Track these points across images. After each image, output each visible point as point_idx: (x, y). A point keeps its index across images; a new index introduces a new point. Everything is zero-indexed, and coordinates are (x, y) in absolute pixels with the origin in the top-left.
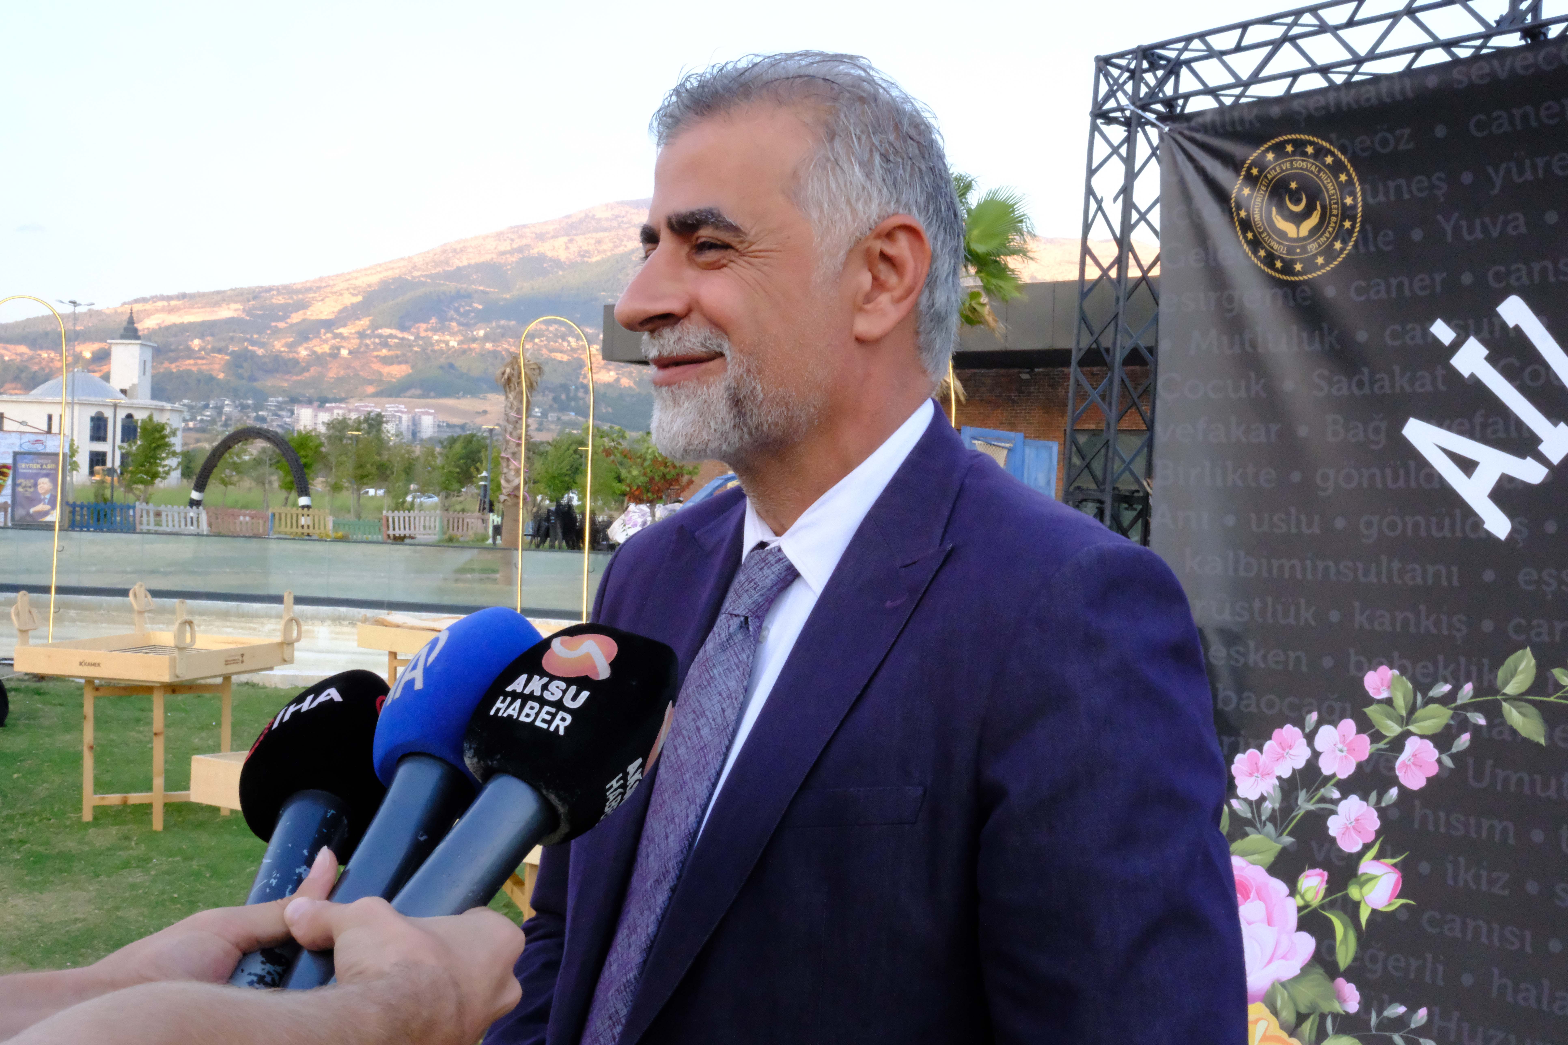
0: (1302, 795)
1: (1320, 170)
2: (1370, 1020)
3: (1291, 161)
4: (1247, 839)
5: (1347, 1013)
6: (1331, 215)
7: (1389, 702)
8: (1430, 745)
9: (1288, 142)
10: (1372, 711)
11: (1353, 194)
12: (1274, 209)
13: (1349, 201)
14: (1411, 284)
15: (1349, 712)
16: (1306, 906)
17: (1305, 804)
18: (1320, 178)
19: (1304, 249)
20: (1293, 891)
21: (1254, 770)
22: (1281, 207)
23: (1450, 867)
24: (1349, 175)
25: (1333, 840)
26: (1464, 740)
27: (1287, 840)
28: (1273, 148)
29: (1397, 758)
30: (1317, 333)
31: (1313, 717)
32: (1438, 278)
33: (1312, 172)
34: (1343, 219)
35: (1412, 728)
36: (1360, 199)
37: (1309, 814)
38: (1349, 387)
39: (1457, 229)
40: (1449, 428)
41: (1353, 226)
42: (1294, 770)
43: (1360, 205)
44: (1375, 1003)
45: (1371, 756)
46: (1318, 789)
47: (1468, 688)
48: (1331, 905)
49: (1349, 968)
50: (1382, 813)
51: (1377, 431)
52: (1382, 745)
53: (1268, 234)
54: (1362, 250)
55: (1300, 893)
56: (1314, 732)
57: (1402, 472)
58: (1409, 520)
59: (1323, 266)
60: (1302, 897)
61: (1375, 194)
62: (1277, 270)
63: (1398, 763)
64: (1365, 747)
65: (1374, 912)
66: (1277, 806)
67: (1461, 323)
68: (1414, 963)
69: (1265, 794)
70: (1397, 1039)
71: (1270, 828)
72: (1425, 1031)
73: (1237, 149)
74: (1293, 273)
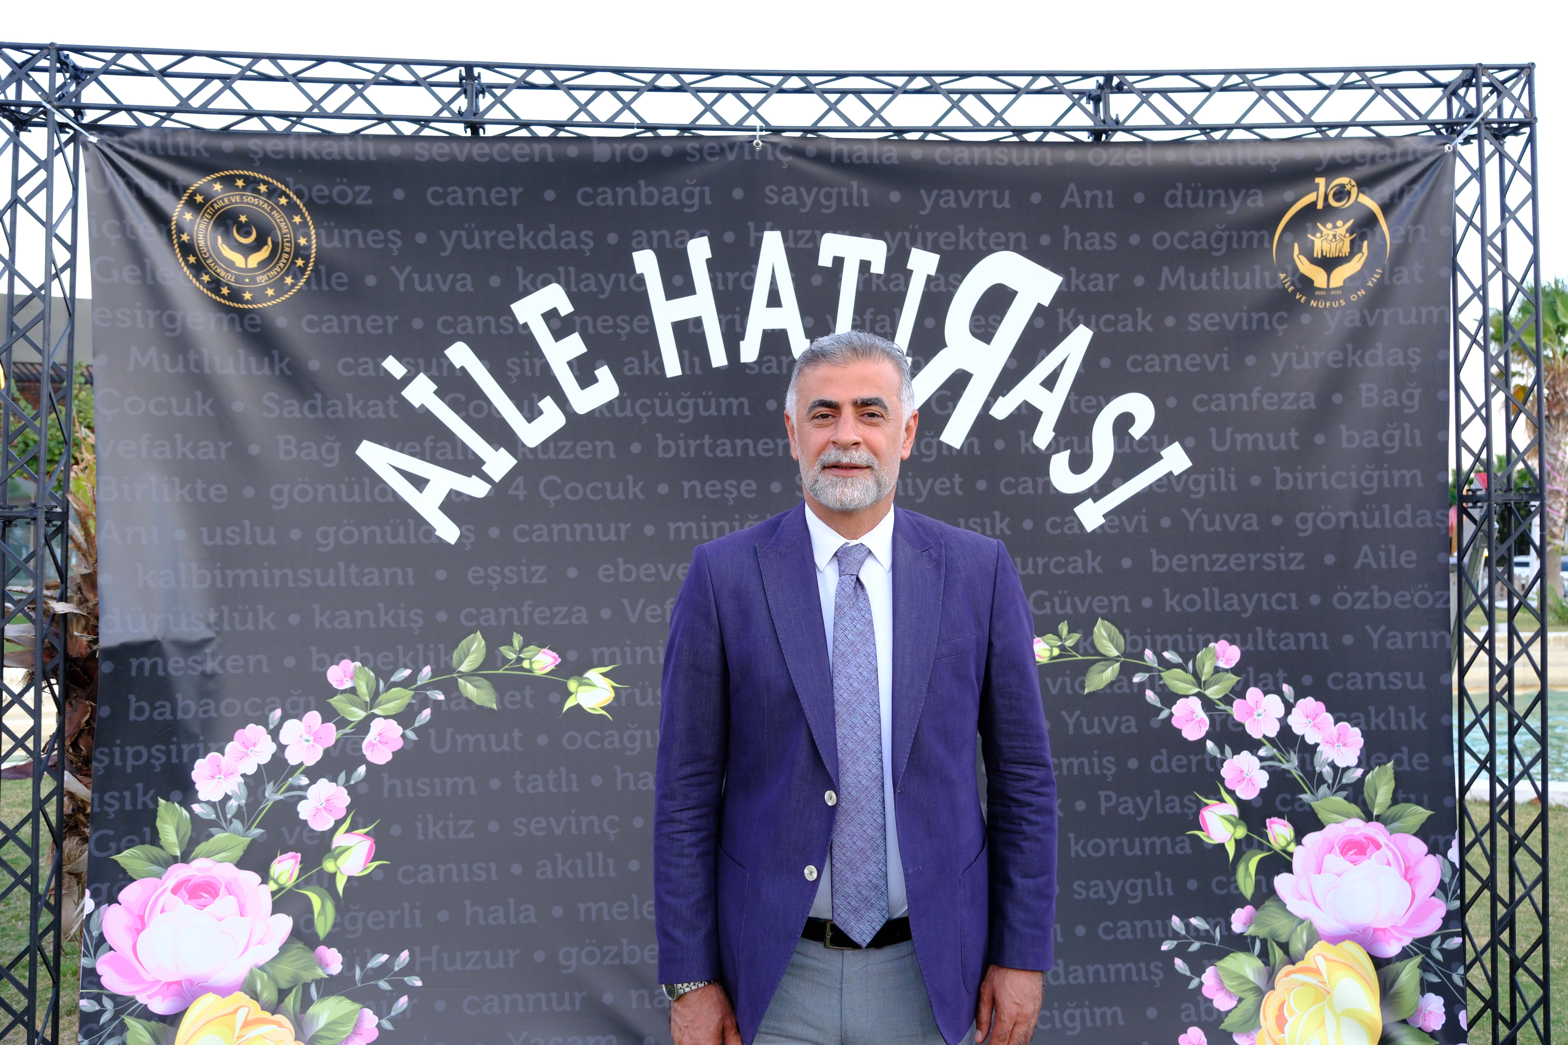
0: (269, 788)
1: (273, 209)
2: (354, 975)
3: (242, 196)
4: (212, 840)
5: (330, 976)
6: (282, 252)
7: (353, 691)
8: (394, 723)
9: (240, 177)
10: (336, 702)
11: (307, 236)
12: (219, 238)
13: (302, 241)
14: (363, 323)
15: (313, 705)
16: (281, 888)
17: (272, 795)
18: (272, 216)
19: (253, 280)
20: (265, 880)
21: (216, 773)
22: (228, 237)
23: (419, 825)
24: (303, 217)
25: (305, 822)
26: (426, 714)
27: (256, 832)
28: (222, 180)
29: (363, 739)
30: (266, 359)
31: (278, 713)
32: (391, 320)
33: (263, 209)
34: (296, 257)
35: (375, 711)
36: (314, 242)
37: (276, 803)
38: (301, 412)
39: (409, 280)
40: (401, 451)
41: (306, 265)
42: (259, 765)
43: (314, 246)
44: (358, 959)
45: (337, 741)
46: (286, 779)
47: (427, 671)
48: (307, 883)
49: (330, 935)
50: (351, 790)
51: (330, 450)
52: (347, 730)
53: (214, 261)
54: (314, 287)
55: (273, 879)
56: (279, 726)
57: (356, 487)
58: (366, 530)
59: (273, 298)
60: (276, 882)
61: (330, 238)
62: (223, 296)
63: (364, 744)
64: (331, 734)
65: (350, 878)
66: (243, 802)
67: (412, 361)
68: (392, 915)
69: (230, 793)
70: (384, 985)
71: (237, 824)
72: (408, 970)
73: (180, 174)
74: (241, 300)
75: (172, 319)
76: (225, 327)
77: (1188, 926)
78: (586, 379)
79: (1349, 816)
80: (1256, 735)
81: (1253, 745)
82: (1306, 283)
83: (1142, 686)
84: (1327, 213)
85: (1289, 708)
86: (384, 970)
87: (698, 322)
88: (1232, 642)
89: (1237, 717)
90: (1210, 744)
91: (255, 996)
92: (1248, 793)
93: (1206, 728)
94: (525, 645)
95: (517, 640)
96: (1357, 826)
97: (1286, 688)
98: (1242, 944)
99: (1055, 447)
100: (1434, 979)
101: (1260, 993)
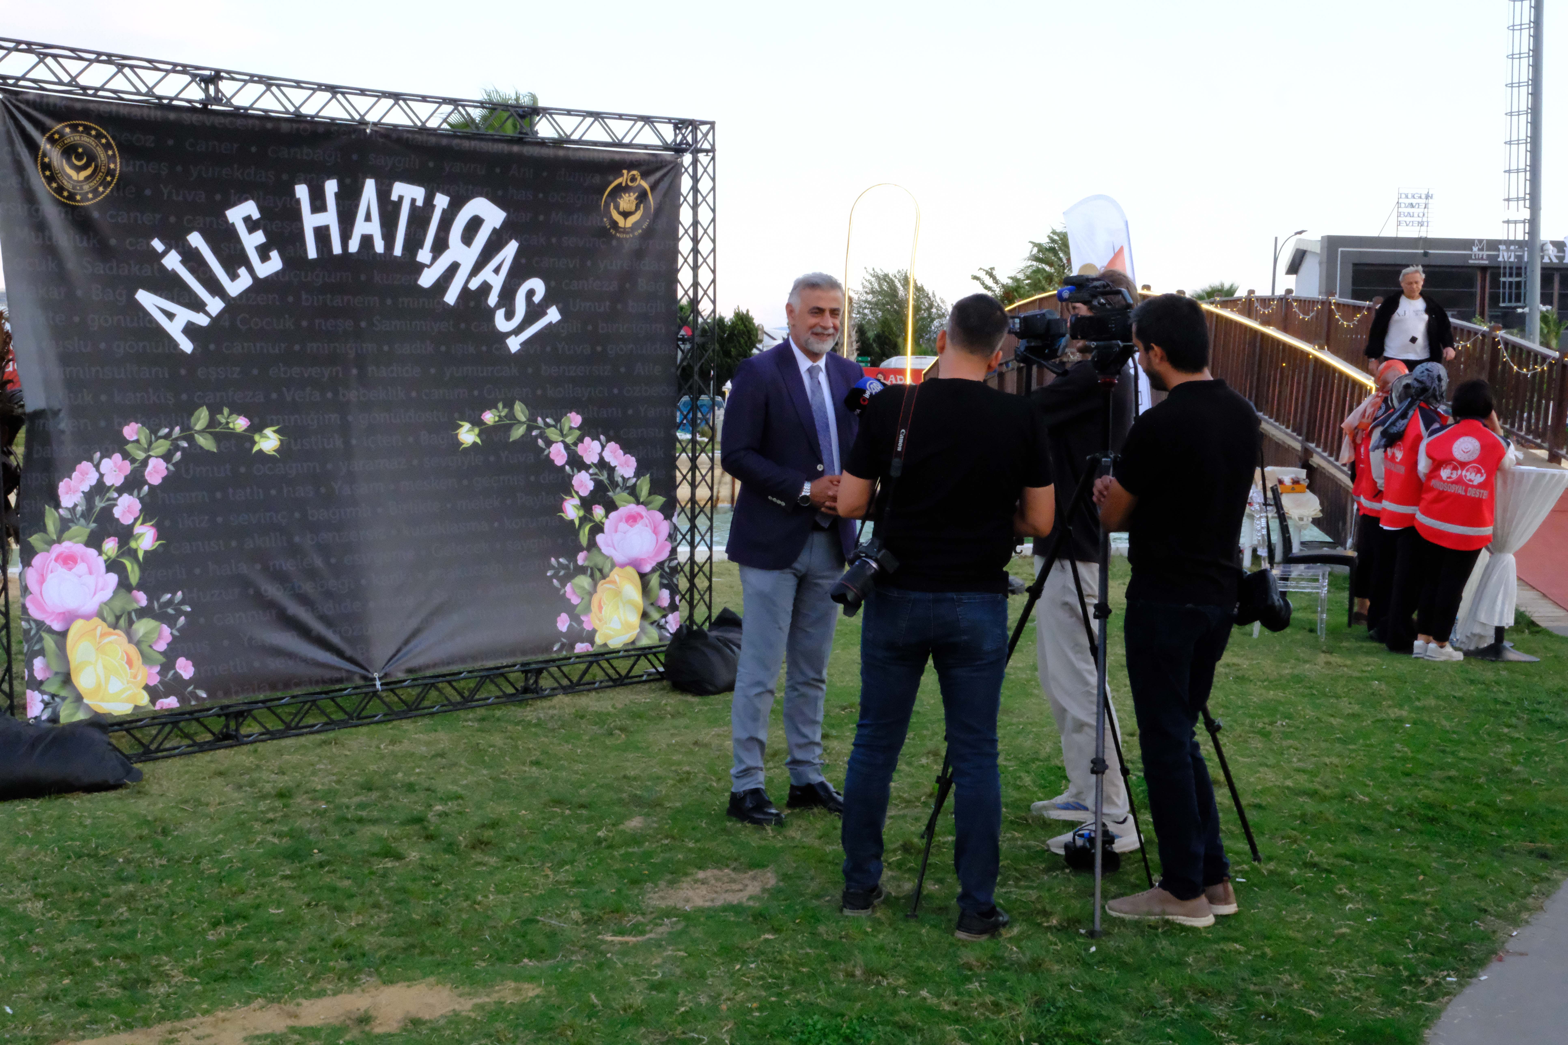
0: (97, 499)
1: (97, 145)
2: (154, 606)
3: (81, 136)
4: (71, 530)
5: (142, 607)
6: (99, 172)
7: (137, 441)
8: (161, 461)
9: (81, 125)
10: (129, 447)
11: (115, 163)
12: (64, 161)
13: (112, 166)
14: (142, 217)
15: (117, 450)
16: (109, 558)
17: (99, 504)
18: (96, 150)
19: (82, 188)
20: (100, 553)
21: (69, 490)
22: (69, 160)
23: (179, 520)
24: (114, 152)
25: (118, 520)
26: (178, 456)
27: (93, 525)
28: (70, 126)
29: (145, 470)
30: (86, 236)
31: (98, 455)
32: (157, 216)
33: (92, 145)
34: (107, 175)
35: (151, 453)
36: (118, 166)
37: (102, 509)
38: (105, 270)
39: (170, 193)
40: (161, 296)
41: (112, 180)
42: (91, 486)
43: (118, 169)
44: (155, 597)
45: (131, 471)
46: (105, 494)
47: (177, 429)
48: (122, 555)
49: (138, 584)
50: (141, 500)
51: (120, 295)
52: (136, 465)
53: (61, 175)
54: (116, 194)
55: (104, 553)
56: (100, 462)
57: (136, 319)
58: (140, 344)
59: (92, 199)
60: (106, 554)
61: (127, 165)
62: (64, 197)
63: (146, 473)
64: (128, 467)
65: (145, 552)
66: (84, 508)
67: (168, 242)
68: (170, 571)
69: (77, 503)
70: (170, 611)
71: (82, 521)
72: (183, 602)
73: (48, 121)
74: (75, 200)
75: (37, 210)
76: (63, 215)
77: (559, 563)
78: (264, 257)
79: (629, 502)
80: (588, 462)
81: (587, 467)
82: (615, 224)
83: (536, 437)
84: (626, 189)
85: (603, 447)
86: (170, 603)
87: (326, 228)
88: (578, 413)
89: (580, 453)
90: (567, 468)
91: (104, 620)
92: (584, 493)
93: (565, 459)
94: (230, 414)
95: (226, 411)
96: (633, 508)
97: (602, 437)
98: (582, 570)
99: (498, 306)
100: (665, 582)
101: (591, 594)
